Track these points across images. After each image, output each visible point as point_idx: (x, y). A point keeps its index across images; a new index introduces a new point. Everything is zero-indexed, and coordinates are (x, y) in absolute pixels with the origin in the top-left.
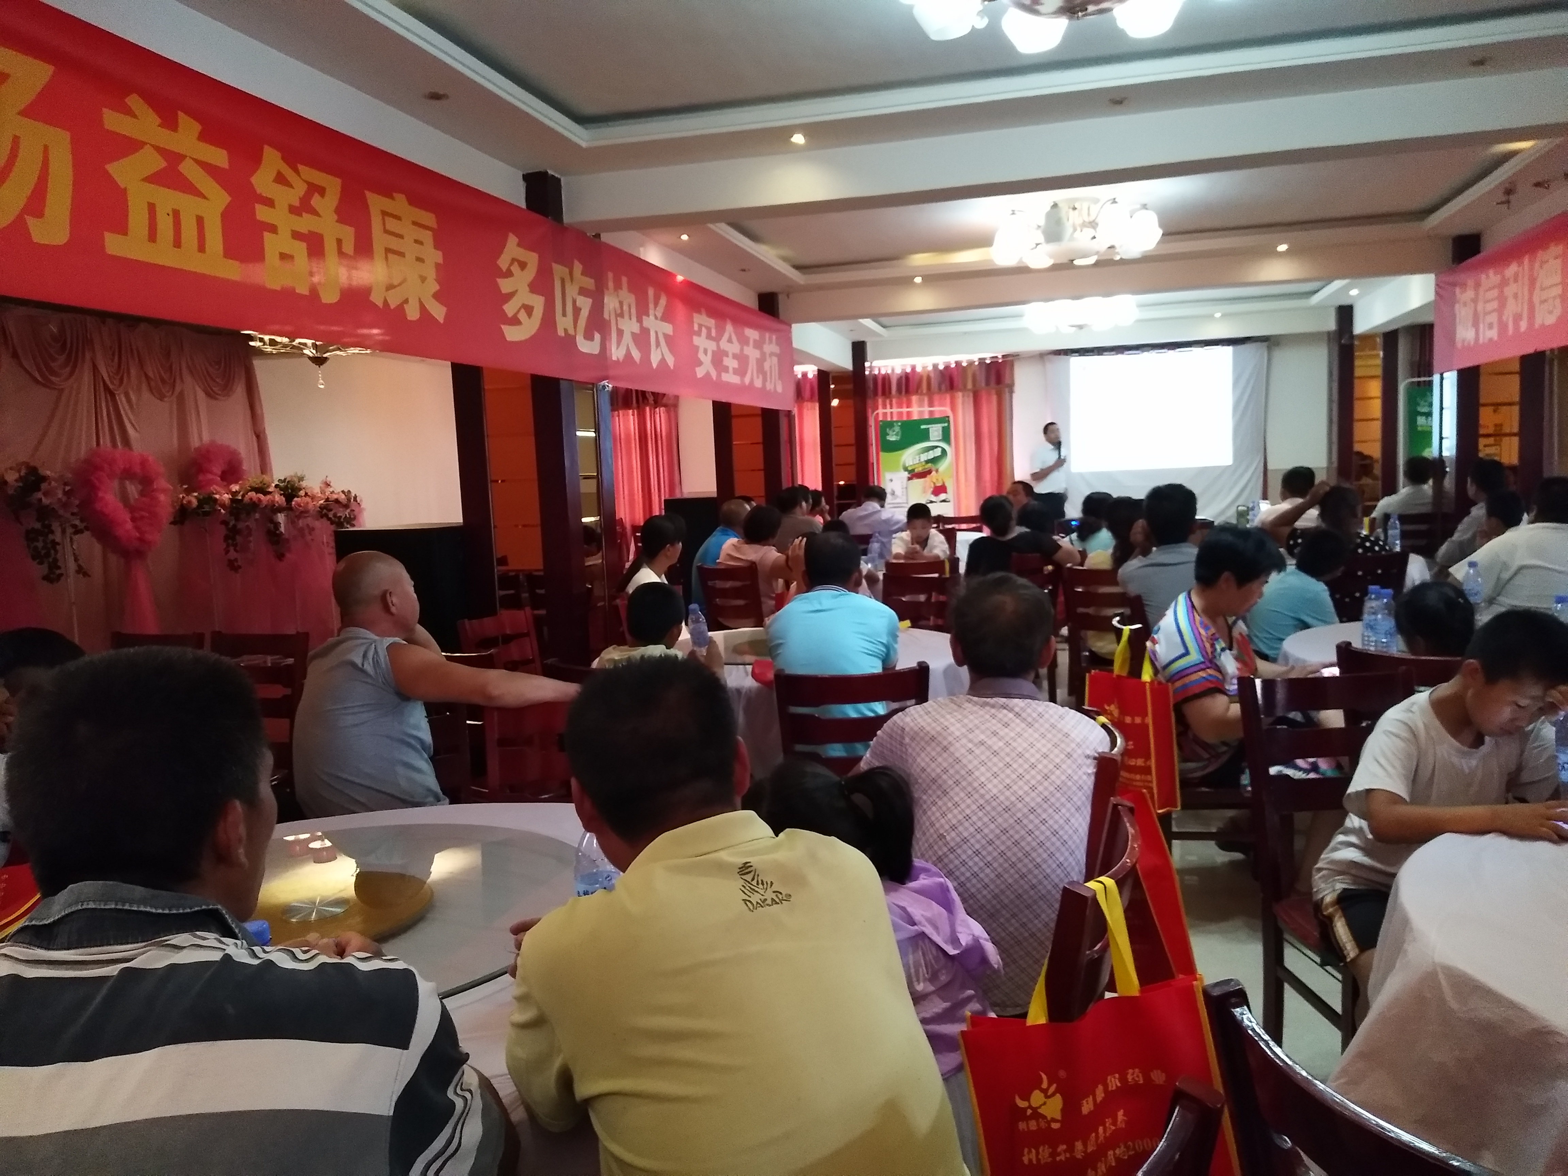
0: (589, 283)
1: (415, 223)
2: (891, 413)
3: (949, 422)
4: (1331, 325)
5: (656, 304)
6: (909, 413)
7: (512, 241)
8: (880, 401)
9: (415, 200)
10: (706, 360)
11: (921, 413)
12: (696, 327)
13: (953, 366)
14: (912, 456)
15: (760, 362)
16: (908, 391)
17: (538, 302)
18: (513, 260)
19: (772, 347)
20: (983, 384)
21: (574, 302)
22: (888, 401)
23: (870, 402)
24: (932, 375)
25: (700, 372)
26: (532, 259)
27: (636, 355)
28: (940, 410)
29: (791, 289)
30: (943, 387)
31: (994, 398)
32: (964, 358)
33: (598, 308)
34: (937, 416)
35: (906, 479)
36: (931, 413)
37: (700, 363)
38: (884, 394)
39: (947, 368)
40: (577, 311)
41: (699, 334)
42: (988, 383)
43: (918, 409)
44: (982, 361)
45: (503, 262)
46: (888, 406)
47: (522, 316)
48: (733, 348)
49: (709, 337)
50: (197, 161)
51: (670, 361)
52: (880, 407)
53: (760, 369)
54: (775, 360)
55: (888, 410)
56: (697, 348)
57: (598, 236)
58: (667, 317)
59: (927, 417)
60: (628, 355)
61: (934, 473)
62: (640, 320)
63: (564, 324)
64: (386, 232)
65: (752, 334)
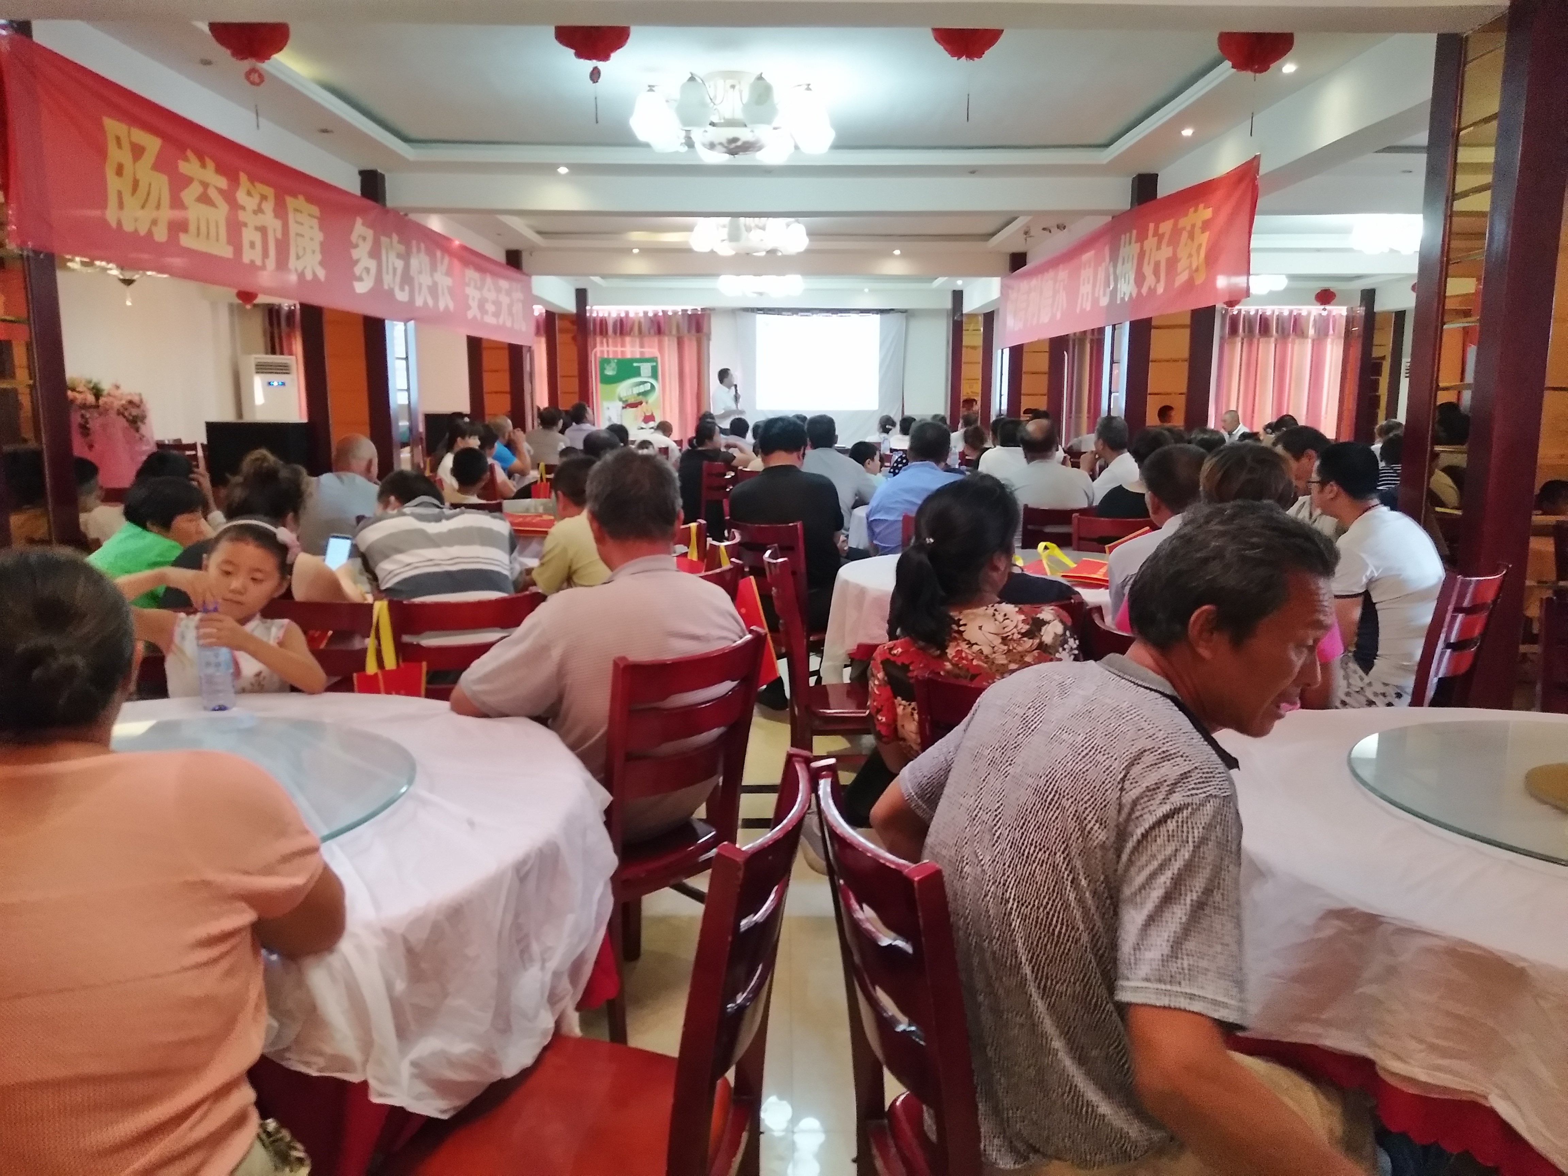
0: (401, 248)
1: (310, 215)
2: (608, 352)
3: (657, 362)
4: (948, 304)
5: (442, 263)
6: (623, 352)
7: (359, 221)
8: (598, 339)
9: (310, 199)
10: (474, 304)
11: (632, 352)
12: (467, 280)
13: (660, 314)
14: (626, 388)
15: (510, 306)
16: (622, 333)
17: (372, 264)
18: (360, 236)
19: (518, 295)
20: (686, 331)
21: (393, 264)
22: (605, 340)
23: (590, 341)
24: (643, 320)
25: (470, 315)
26: (369, 233)
27: (430, 302)
28: (651, 351)
29: (533, 249)
30: (652, 332)
31: (695, 344)
32: (670, 309)
33: (407, 267)
34: (647, 356)
35: (620, 408)
36: (642, 353)
37: (469, 308)
38: (601, 333)
39: (656, 315)
40: (395, 270)
41: (468, 285)
42: (689, 331)
43: (631, 349)
44: (685, 311)
45: (354, 238)
46: (605, 344)
47: (364, 275)
48: (491, 295)
49: (476, 288)
50: (217, 188)
51: (451, 306)
52: (598, 345)
53: (510, 313)
54: (520, 305)
55: (605, 348)
56: (467, 296)
57: (406, 215)
58: (449, 273)
59: (638, 356)
60: (425, 303)
61: (644, 404)
62: (432, 276)
63: (388, 280)
64: (297, 222)
65: (504, 284)
